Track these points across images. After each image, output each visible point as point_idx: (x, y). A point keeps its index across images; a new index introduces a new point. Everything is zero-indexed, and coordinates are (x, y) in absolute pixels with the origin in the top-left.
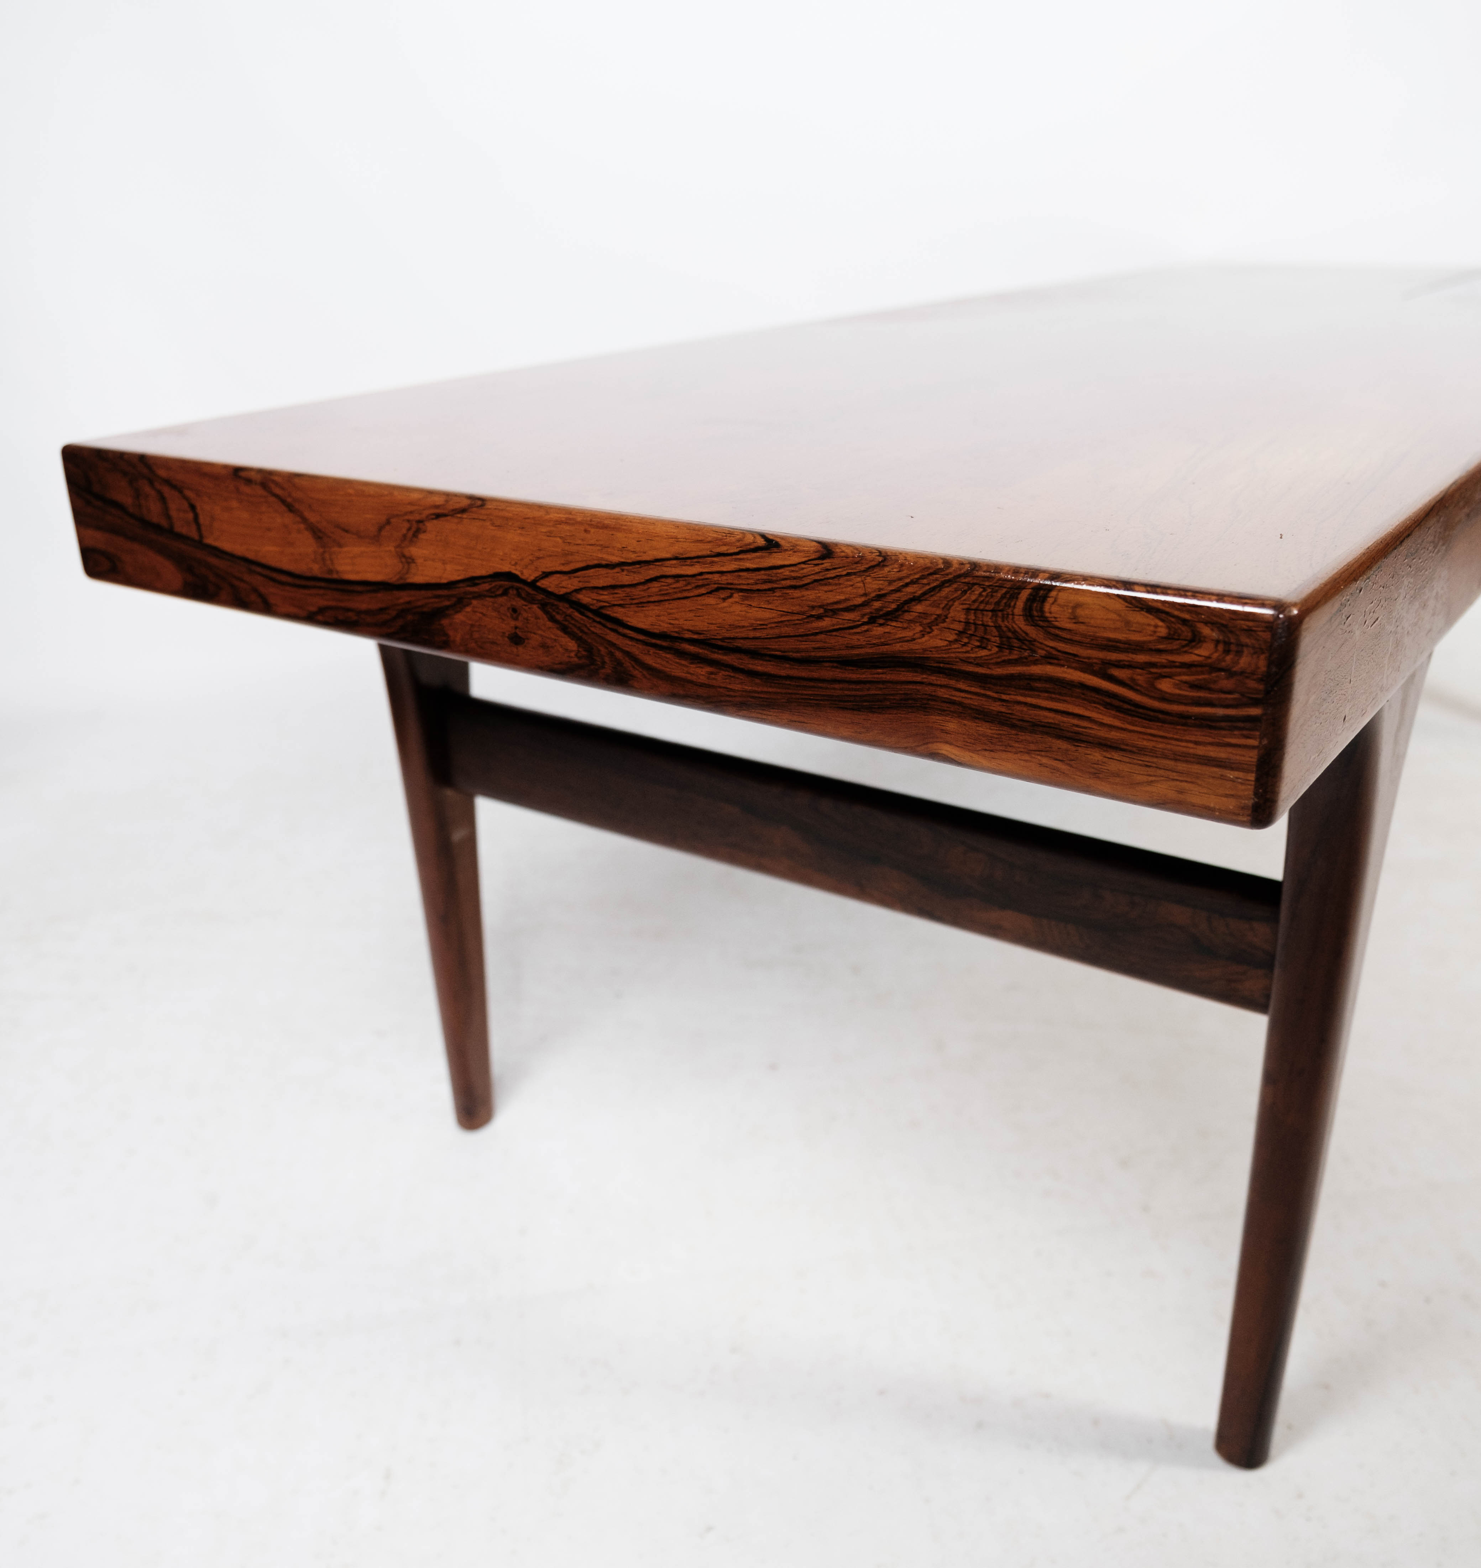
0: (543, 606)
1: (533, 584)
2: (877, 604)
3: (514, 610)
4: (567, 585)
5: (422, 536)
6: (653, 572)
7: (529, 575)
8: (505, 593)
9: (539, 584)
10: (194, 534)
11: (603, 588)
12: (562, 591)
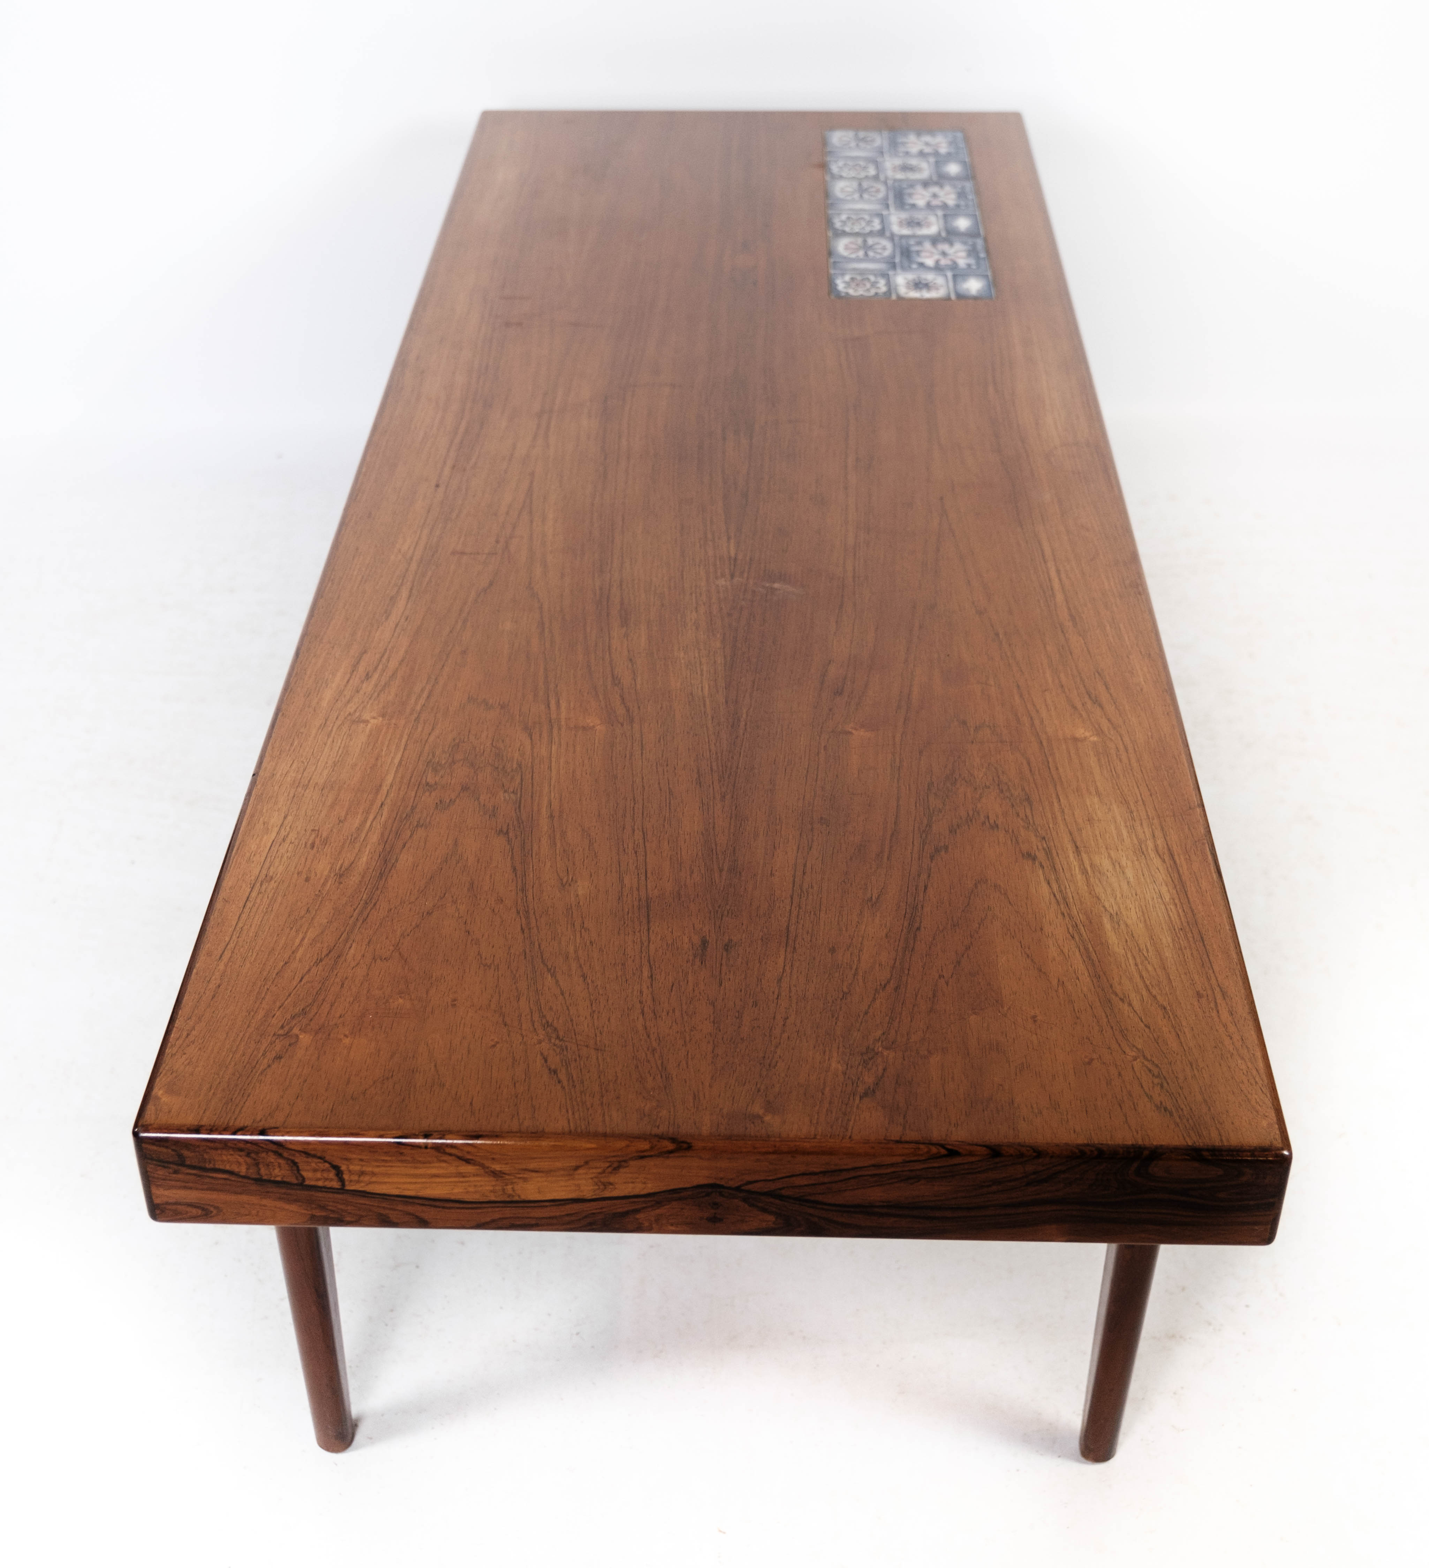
0: (745, 1200)
1: (738, 1189)
2: (1033, 1177)
3: (715, 1204)
4: (772, 1186)
5: (621, 1170)
6: (852, 1174)
7: (732, 1184)
8: (708, 1195)
9: (743, 1188)
10: (336, 1184)
11: (806, 1185)
12: (766, 1190)
